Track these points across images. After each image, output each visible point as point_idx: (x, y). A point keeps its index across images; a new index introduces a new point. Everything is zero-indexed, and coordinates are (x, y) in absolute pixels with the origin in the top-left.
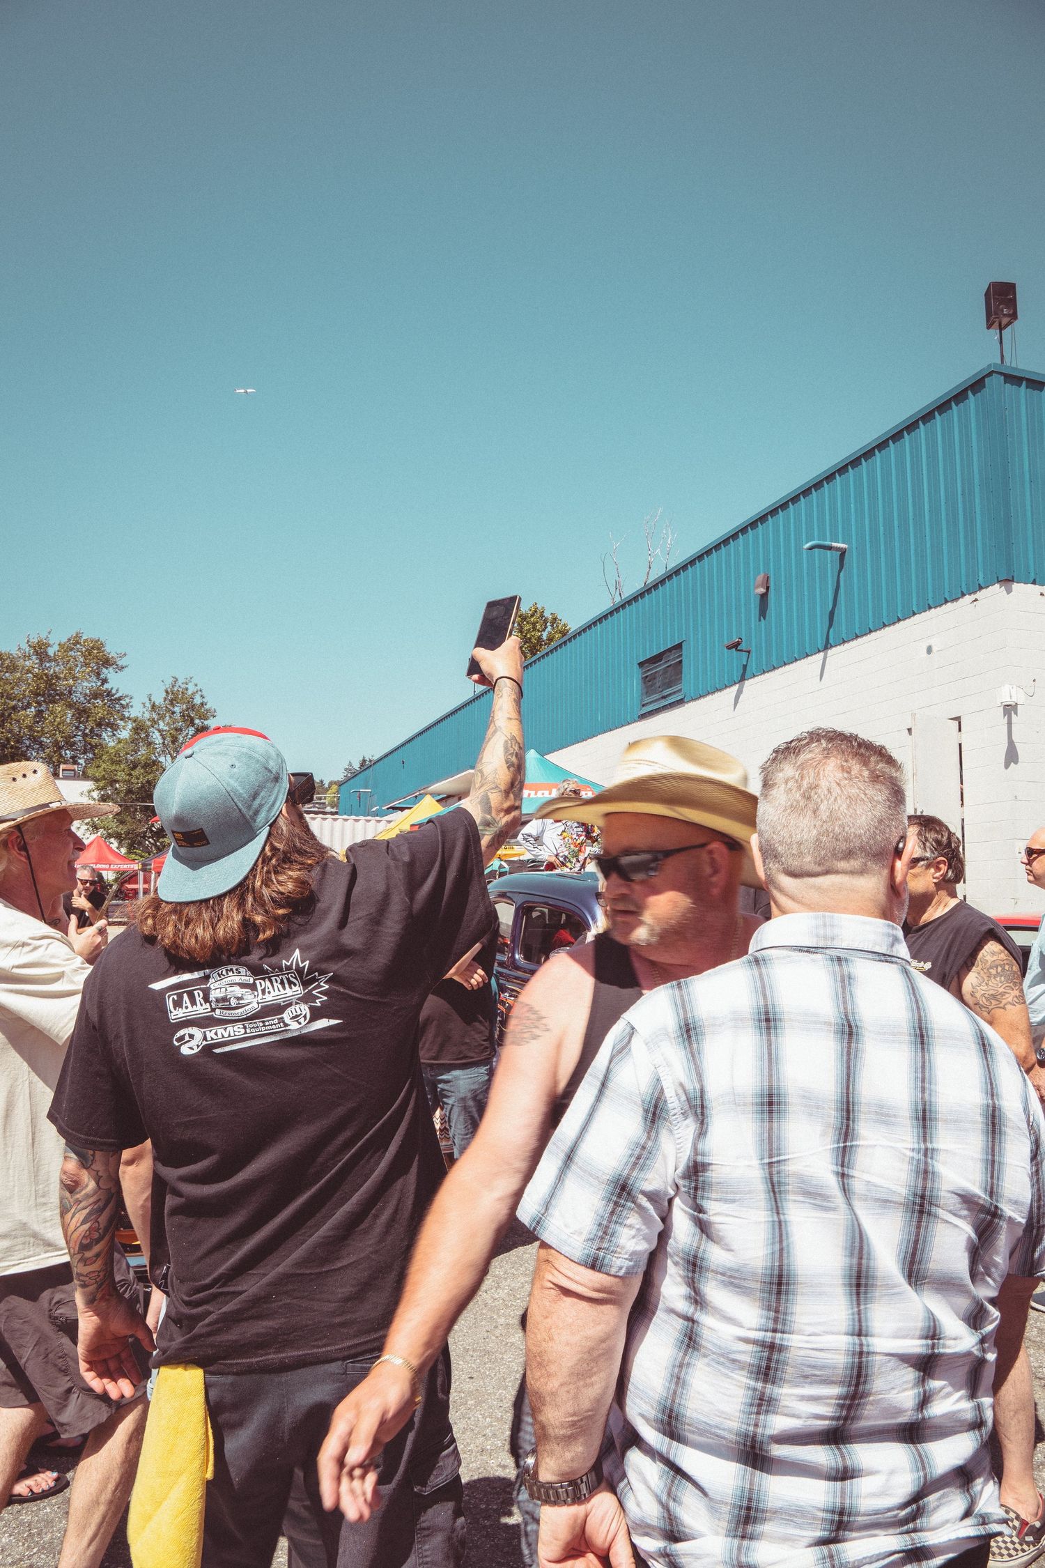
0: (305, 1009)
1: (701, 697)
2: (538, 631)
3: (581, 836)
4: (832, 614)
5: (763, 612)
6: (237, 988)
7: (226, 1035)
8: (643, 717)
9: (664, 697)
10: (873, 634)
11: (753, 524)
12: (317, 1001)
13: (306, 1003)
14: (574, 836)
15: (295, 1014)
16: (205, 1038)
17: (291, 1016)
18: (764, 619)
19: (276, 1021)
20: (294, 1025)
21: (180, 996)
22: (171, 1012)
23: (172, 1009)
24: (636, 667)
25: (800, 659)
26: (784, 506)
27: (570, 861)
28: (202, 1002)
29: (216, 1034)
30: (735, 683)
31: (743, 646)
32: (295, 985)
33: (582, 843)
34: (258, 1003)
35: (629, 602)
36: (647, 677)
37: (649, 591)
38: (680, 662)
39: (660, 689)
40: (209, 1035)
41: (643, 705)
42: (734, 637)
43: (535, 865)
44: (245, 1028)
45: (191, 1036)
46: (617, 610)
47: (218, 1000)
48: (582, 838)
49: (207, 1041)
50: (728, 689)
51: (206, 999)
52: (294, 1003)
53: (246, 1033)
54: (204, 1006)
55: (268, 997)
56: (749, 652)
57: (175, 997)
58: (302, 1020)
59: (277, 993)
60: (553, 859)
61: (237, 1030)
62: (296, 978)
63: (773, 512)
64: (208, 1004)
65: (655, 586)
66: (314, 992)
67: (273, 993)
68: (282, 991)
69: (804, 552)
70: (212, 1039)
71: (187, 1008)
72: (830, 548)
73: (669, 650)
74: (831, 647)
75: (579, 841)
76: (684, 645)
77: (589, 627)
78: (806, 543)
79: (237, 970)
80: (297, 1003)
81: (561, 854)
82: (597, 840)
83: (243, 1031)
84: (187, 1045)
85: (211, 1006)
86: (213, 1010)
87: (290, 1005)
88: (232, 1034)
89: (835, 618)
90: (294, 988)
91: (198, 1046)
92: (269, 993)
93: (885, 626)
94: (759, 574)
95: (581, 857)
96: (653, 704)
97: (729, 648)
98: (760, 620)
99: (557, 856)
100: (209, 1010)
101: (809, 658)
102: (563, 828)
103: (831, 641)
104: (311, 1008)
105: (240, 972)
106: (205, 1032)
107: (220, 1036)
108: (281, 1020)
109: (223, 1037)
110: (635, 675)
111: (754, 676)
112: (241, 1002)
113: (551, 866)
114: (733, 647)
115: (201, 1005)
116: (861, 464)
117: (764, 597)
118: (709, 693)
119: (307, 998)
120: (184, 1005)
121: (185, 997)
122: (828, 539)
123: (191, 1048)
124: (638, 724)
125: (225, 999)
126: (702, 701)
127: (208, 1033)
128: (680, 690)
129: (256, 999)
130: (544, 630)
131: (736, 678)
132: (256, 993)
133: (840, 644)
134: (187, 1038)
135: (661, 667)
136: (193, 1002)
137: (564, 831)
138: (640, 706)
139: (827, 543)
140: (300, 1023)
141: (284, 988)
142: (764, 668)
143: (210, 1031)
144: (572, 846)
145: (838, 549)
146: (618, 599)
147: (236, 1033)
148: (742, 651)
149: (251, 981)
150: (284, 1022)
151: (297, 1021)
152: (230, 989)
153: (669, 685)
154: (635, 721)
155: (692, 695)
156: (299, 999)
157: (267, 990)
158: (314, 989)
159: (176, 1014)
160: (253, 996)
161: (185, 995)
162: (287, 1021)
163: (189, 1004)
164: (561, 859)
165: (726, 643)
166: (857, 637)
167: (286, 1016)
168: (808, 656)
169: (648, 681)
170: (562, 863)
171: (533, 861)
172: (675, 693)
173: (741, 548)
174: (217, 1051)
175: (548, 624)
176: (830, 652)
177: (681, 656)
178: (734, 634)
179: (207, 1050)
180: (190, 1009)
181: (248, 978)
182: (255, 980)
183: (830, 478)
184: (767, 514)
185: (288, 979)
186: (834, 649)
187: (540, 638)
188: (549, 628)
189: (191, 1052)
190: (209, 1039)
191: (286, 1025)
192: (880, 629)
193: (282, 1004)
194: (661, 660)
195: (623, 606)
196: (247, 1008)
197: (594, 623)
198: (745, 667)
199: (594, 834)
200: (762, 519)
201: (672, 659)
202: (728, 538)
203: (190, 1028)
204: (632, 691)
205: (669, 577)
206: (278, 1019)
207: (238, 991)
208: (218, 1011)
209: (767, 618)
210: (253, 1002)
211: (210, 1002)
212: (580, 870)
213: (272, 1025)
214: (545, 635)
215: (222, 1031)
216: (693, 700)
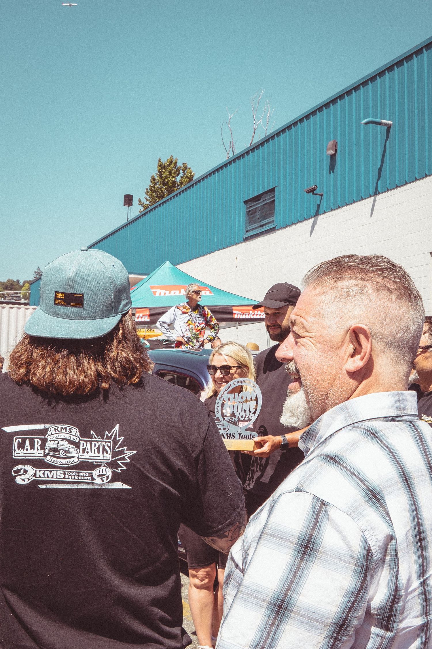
0: (109, 472)
1: (287, 226)
2: (173, 177)
3: (202, 324)
4: (380, 170)
5: (332, 167)
6: (66, 443)
7: (50, 476)
8: (247, 239)
9: (262, 226)
10: (408, 185)
11: (327, 105)
12: (119, 469)
13: (111, 467)
14: (197, 324)
15: (101, 473)
16: (35, 475)
17: (98, 474)
18: (333, 172)
19: (87, 475)
20: (98, 481)
21: (24, 440)
22: (15, 451)
23: (16, 449)
24: (242, 204)
25: (357, 202)
26: (349, 93)
27: (192, 341)
28: (39, 448)
29: (42, 474)
30: (312, 217)
31: (317, 191)
32: (107, 453)
33: (202, 329)
34: (78, 458)
35: (238, 158)
36: (250, 211)
37: (252, 150)
38: (274, 201)
39: (259, 220)
40: (38, 474)
41: (247, 231)
42: (312, 184)
43: (168, 343)
44: (65, 474)
45: (26, 471)
46: (230, 163)
47: (51, 449)
48: (202, 325)
49: (36, 477)
50: (306, 221)
51: (43, 447)
52: (103, 465)
53: (64, 478)
54: (40, 452)
55: (86, 456)
56: (322, 195)
57: (20, 440)
58: (105, 479)
59: (93, 454)
60: (180, 339)
61: (58, 475)
62: (110, 447)
63: (341, 97)
64: (43, 451)
65: (257, 147)
66: (119, 462)
67: (90, 454)
68: (97, 454)
69: (362, 125)
70: (40, 477)
71: (27, 450)
72: (380, 124)
73: (266, 193)
74: (379, 193)
75: (199, 328)
76: (276, 190)
77: (210, 175)
78: (364, 119)
79: (70, 429)
80: (105, 466)
81: (186, 336)
82: (214, 328)
83: (63, 476)
84: (21, 477)
85: (44, 452)
86: (45, 456)
87: (100, 466)
88: (55, 477)
89: (382, 173)
90: (106, 455)
91: (29, 479)
92: (88, 452)
93: (416, 180)
94: (330, 141)
95: (201, 339)
96: (253, 231)
97: (308, 192)
98: (330, 173)
99: (183, 336)
100: (42, 455)
101: (364, 201)
102: (188, 318)
103: (379, 189)
104: (114, 473)
105: (71, 432)
106: (36, 471)
107: (46, 476)
108: (91, 475)
109: (48, 477)
110: (242, 209)
111: (325, 212)
112: (67, 454)
113: (179, 344)
114: (311, 192)
115: (38, 450)
116: (403, 65)
117: (333, 157)
118: (293, 224)
119: (113, 464)
120: (26, 448)
121: (28, 442)
122: (379, 116)
123: (23, 480)
124: (243, 244)
125: (56, 450)
126: (288, 229)
127: (38, 472)
128: (273, 221)
129: (77, 455)
130: (178, 175)
131: (312, 214)
132: (78, 450)
133: (385, 192)
134: (22, 472)
135: (260, 204)
136: (32, 447)
137: (189, 320)
138: (244, 231)
139: (378, 120)
140: (103, 481)
141: (99, 453)
142: (332, 206)
143: (40, 471)
144: (194, 331)
145: (386, 124)
146: (231, 155)
147: (58, 477)
148: (316, 194)
149: (77, 441)
150: (92, 477)
151: (102, 479)
152: (61, 443)
153: (265, 217)
154: (241, 242)
155: (282, 225)
156: (107, 463)
157: (86, 450)
158: (120, 459)
159: (18, 453)
160: (76, 452)
161: (28, 441)
162: (95, 476)
163: (29, 448)
164: (186, 339)
165: (306, 188)
166: (397, 187)
167: (95, 473)
168: (362, 199)
169: (251, 214)
170: (186, 342)
171: (167, 341)
172: (269, 223)
173: (318, 122)
174: (41, 486)
175: (181, 171)
176: (378, 197)
177: (274, 197)
178: (312, 182)
179: (34, 484)
180: (29, 451)
181: (75, 438)
182: (80, 440)
183: (381, 74)
184: (337, 98)
185: (104, 447)
186: (381, 195)
187: (174, 182)
188: (181, 174)
189: (23, 482)
190: (38, 476)
191: (93, 479)
192: (413, 182)
193: (94, 464)
194: (260, 200)
195: (234, 160)
196: (70, 460)
197: (214, 172)
198: (319, 206)
199: (212, 323)
200: (334, 101)
201: (268, 199)
202: (309, 114)
203: (26, 466)
204: (239, 221)
205: (267, 141)
206: (89, 473)
207: (67, 446)
208: (48, 458)
209: (335, 171)
210: (75, 457)
211: (45, 450)
212: (199, 347)
213: (83, 476)
214: (178, 179)
215: (48, 472)
216: (282, 228)
